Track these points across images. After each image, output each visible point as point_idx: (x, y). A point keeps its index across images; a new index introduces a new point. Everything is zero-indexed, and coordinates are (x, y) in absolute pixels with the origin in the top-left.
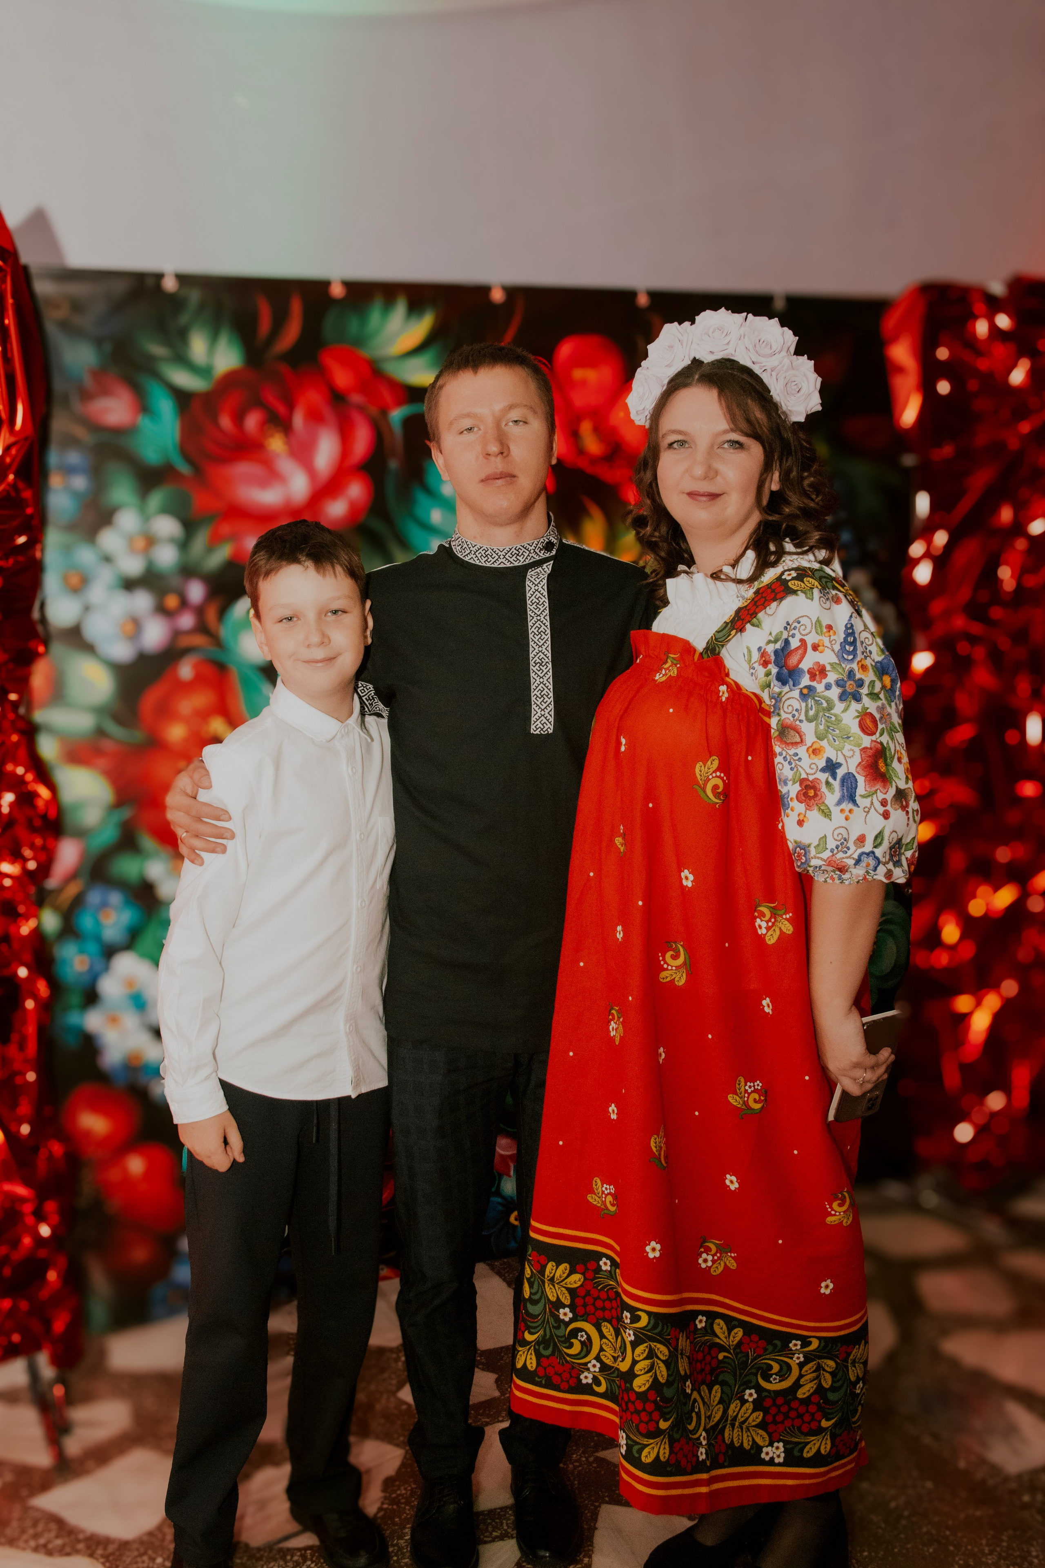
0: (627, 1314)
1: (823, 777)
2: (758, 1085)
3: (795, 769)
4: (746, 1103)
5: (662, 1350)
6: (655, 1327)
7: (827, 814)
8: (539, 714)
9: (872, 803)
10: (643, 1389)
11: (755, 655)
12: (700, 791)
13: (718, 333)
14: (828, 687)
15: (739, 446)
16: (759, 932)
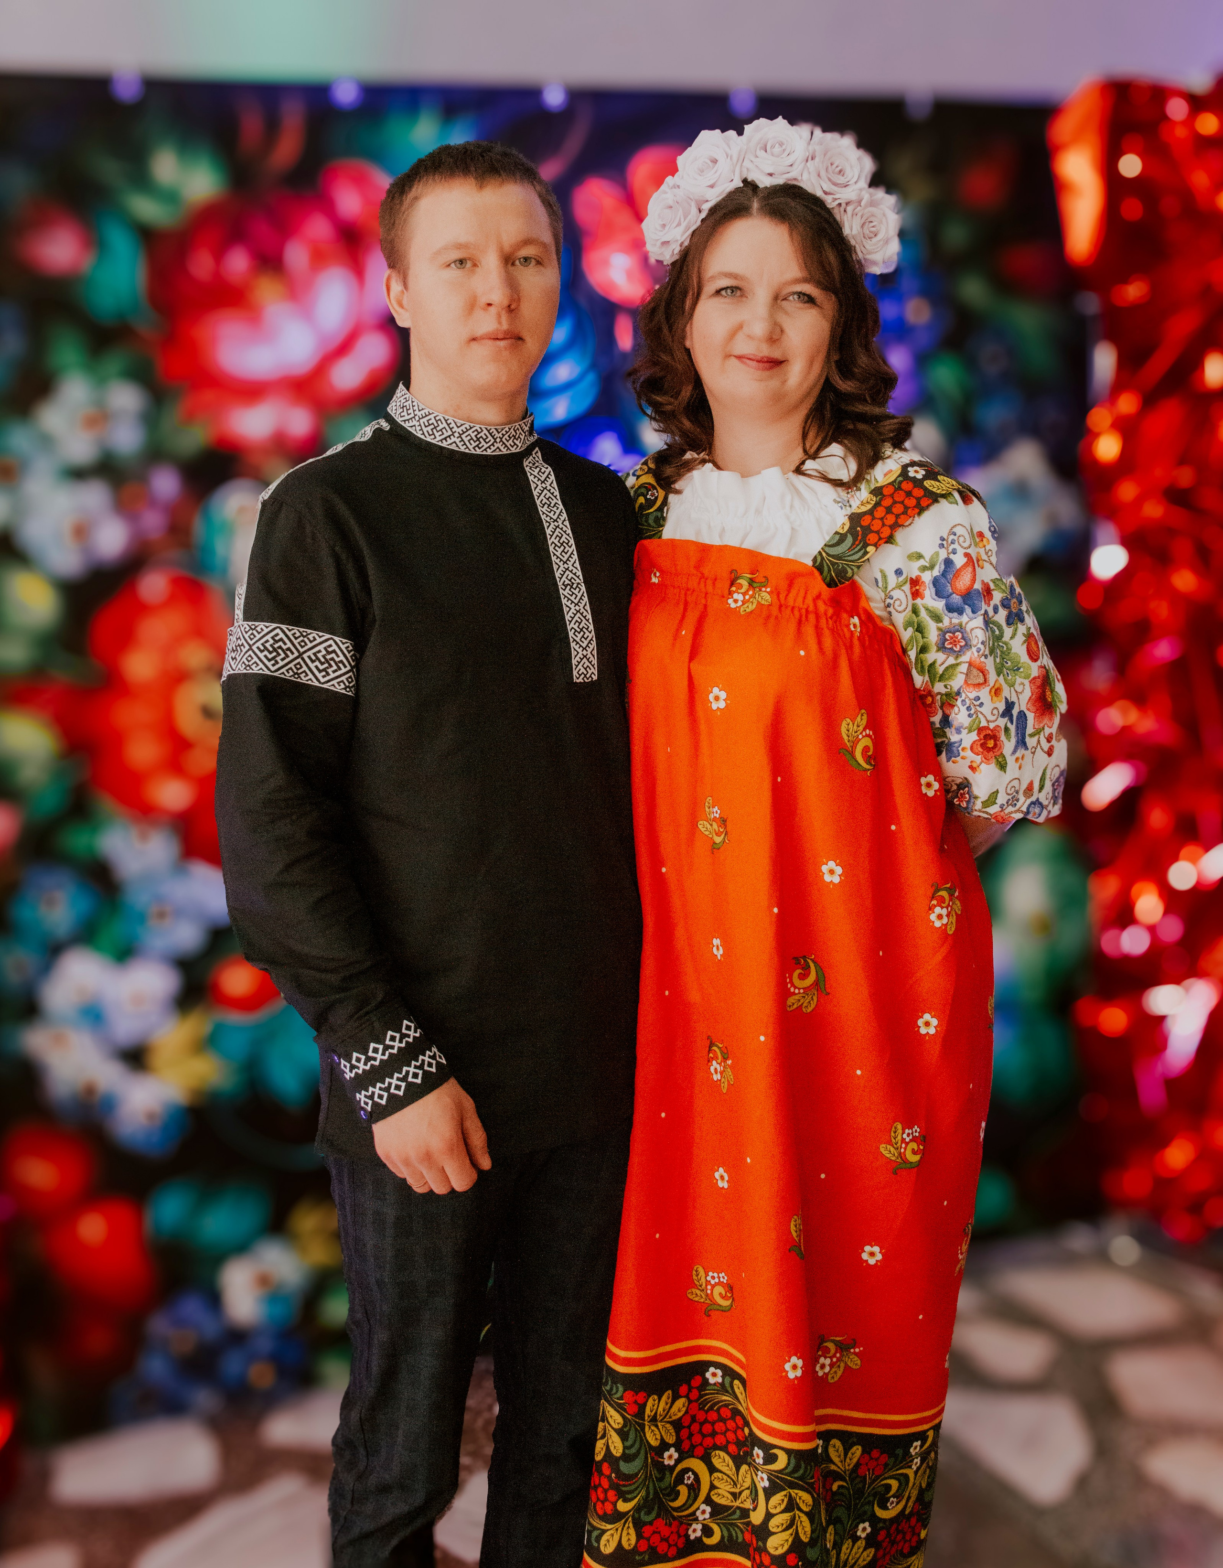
0: (760, 1452)
1: (1002, 722)
3: (974, 716)
4: (902, 1156)
5: (806, 1500)
6: (795, 1470)
7: (1003, 767)
8: (580, 655)
9: (1039, 741)
10: (780, 1551)
11: (892, 580)
12: (848, 756)
13: (777, 149)
14: (996, 610)
15: (810, 300)
16: (938, 924)
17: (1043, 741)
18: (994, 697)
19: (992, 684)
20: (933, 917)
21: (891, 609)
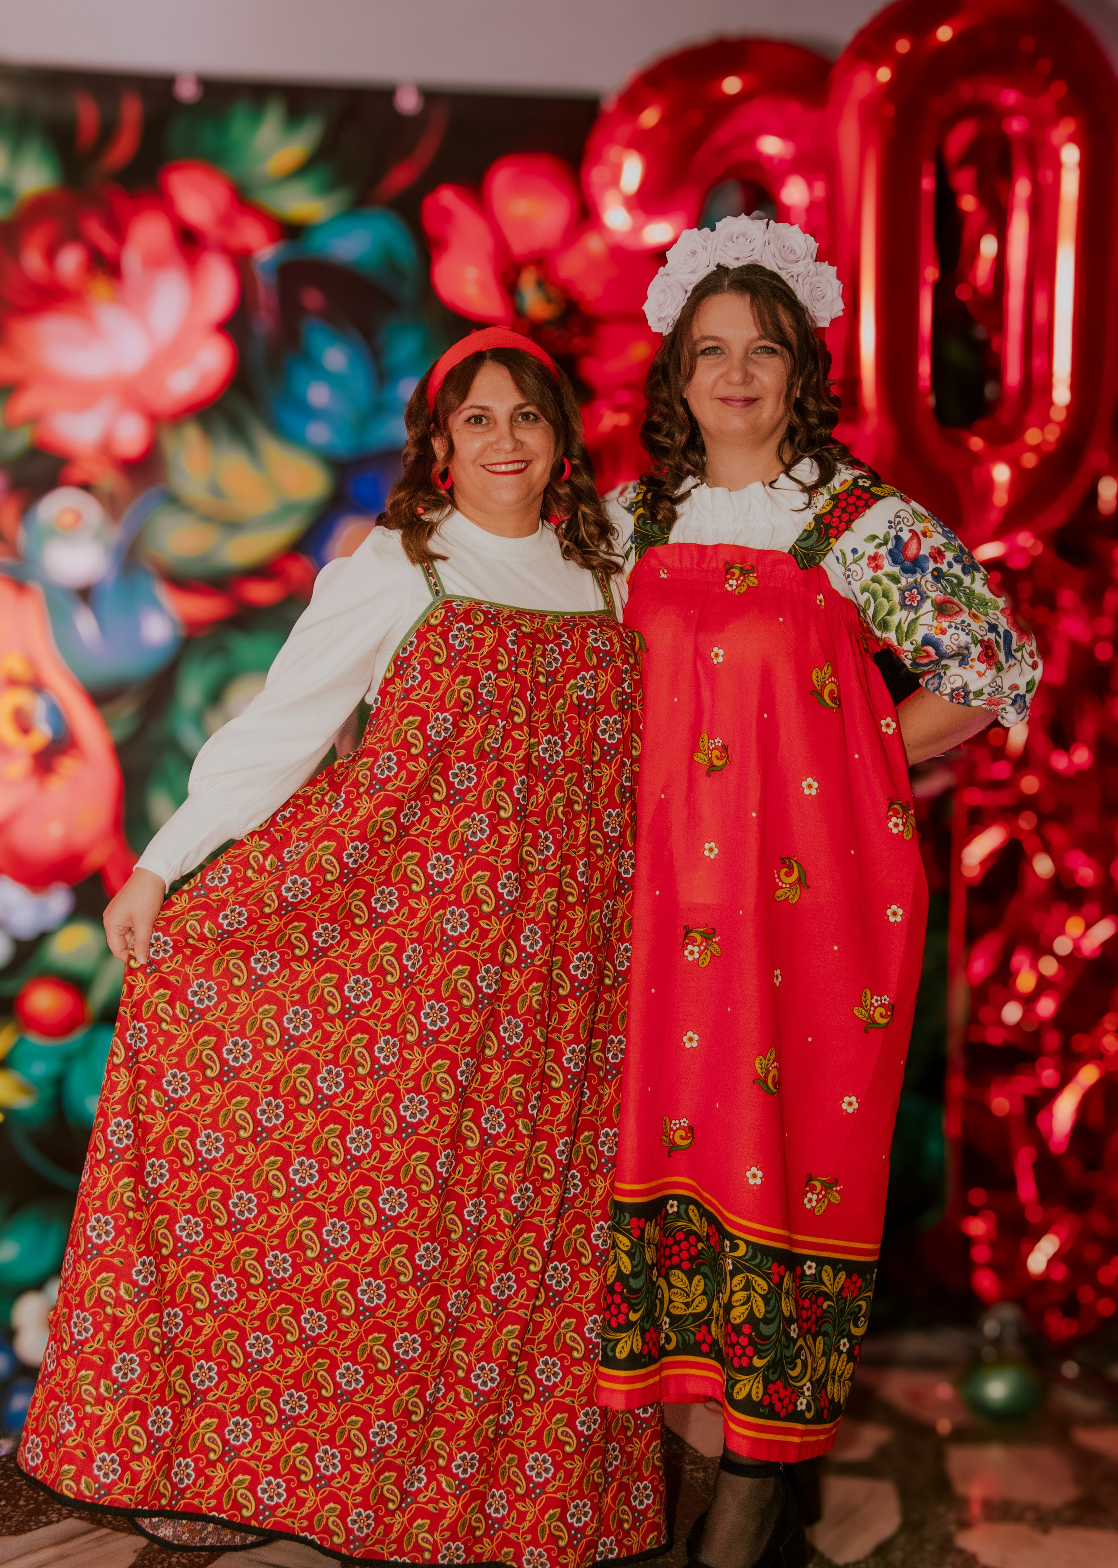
0: (727, 1243)
1: (992, 636)
2: (886, 999)
4: (871, 1017)
5: (761, 1285)
6: (754, 1257)
9: (1023, 656)
10: (738, 1321)
11: (850, 558)
12: (818, 697)
13: (742, 239)
14: (950, 565)
15: (774, 351)
16: (895, 831)
18: (976, 620)
19: (967, 612)
20: (891, 825)
21: (850, 579)
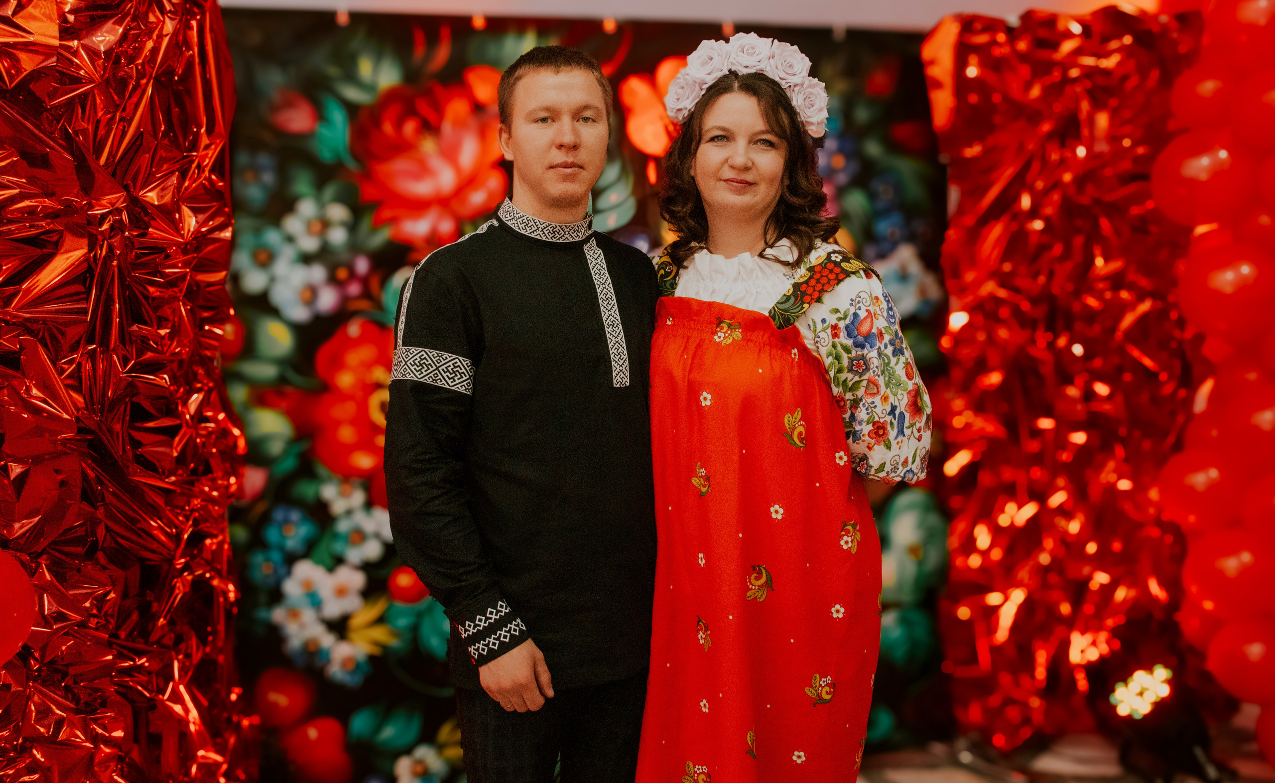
1: (889, 418)
3: (871, 414)
4: (819, 695)
7: (889, 447)
8: (618, 370)
9: (912, 432)
11: (820, 326)
12: (789, 438)
13: (751, 51)
14: (886, 347)
15: (771, 144)
16: (845, 547)
17: (915, 432)
18: (884, 403)
19: (882, 394)
20: (842, 543)
21: (818, 345)
